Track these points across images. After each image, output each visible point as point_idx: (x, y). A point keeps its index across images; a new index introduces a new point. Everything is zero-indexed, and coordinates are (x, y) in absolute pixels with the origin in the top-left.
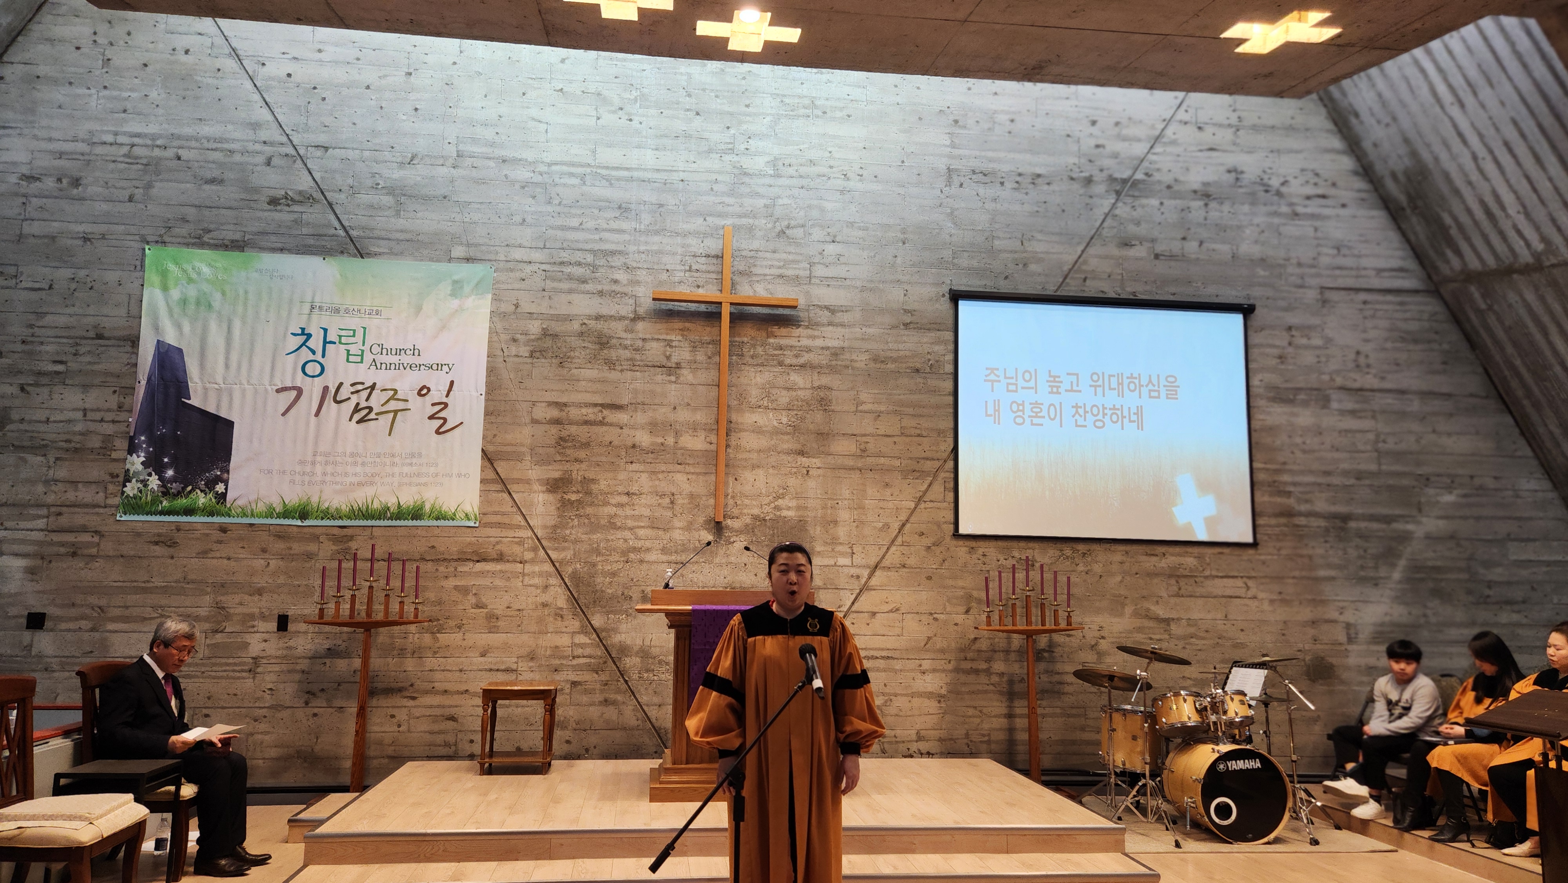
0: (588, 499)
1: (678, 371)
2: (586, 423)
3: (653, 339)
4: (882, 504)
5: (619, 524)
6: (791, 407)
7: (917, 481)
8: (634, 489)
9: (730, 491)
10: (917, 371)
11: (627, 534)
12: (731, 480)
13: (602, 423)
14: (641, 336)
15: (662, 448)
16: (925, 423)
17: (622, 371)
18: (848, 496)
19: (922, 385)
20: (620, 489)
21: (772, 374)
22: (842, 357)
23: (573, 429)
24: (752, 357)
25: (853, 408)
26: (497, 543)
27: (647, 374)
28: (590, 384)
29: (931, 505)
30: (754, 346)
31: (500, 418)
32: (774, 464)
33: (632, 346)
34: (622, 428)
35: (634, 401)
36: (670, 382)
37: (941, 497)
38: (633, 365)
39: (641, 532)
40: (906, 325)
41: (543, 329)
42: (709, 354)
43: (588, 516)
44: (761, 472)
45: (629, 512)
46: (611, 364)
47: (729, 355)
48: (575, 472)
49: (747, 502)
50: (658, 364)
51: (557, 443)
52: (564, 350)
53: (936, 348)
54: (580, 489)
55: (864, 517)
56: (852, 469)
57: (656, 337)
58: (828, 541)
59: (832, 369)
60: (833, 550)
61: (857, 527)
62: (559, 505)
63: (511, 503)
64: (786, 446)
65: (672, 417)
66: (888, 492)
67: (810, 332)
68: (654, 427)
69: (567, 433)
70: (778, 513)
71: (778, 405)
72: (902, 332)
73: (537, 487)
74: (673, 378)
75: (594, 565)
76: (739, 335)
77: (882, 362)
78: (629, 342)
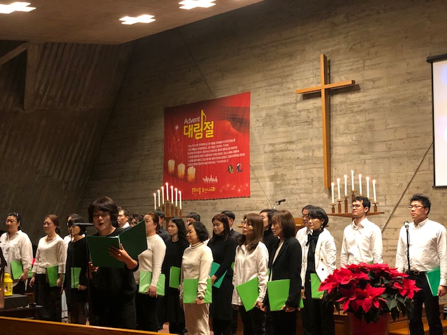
0: (284, 183)
1: (313, 123)
2: (282, 151)
3: (303, 110)
4: (399, 174)
5: (294, 192)
7: (415, 160)
9: (334, 174)
10: (414, 103)
11: (297, 197)
13: (287, 150)
15: (308, 158)
16: (419, 130)
17: (292, 126)
18: (383, 172)
19: (417, 110)
20: (294, 177)
21: (349, 117)
22: (379, 103)
23: (278, 154)
24: (340, 111)
25: (384, 128)
26: (256, 203)
27: (301, 126)
28: (282, 134)
31: (255, 152)
32: (350, 159)
33: (295, 115)
34: (293, 151)
35: (297, 139)
36: (310, 128)
37: (428, 168)
38: (297, 123)
39: (302, 195)
40: (408, 80)
41: (266, 114)
43: (284, 190)
44: (345, 164)
45: (297, 187)
46: (288, 124)
48: (279, 172)
50: (305, 121)
51: (272, 160)
52: (273, 121)
53: (423, 90)
54: (281, 179)
55: (390, 181)
56: (384, 158)
59: (375, 110)
61: (387, 186)
62: (274, 186)
64: (355, 151)
66: (402, 167)
68: (305, 149)
69: (276, 156)
71: (351, 131)
72: (406, 85)
73: (267, 179)
74: (311, 126)
77: (397, 102)
78: (294, 113)
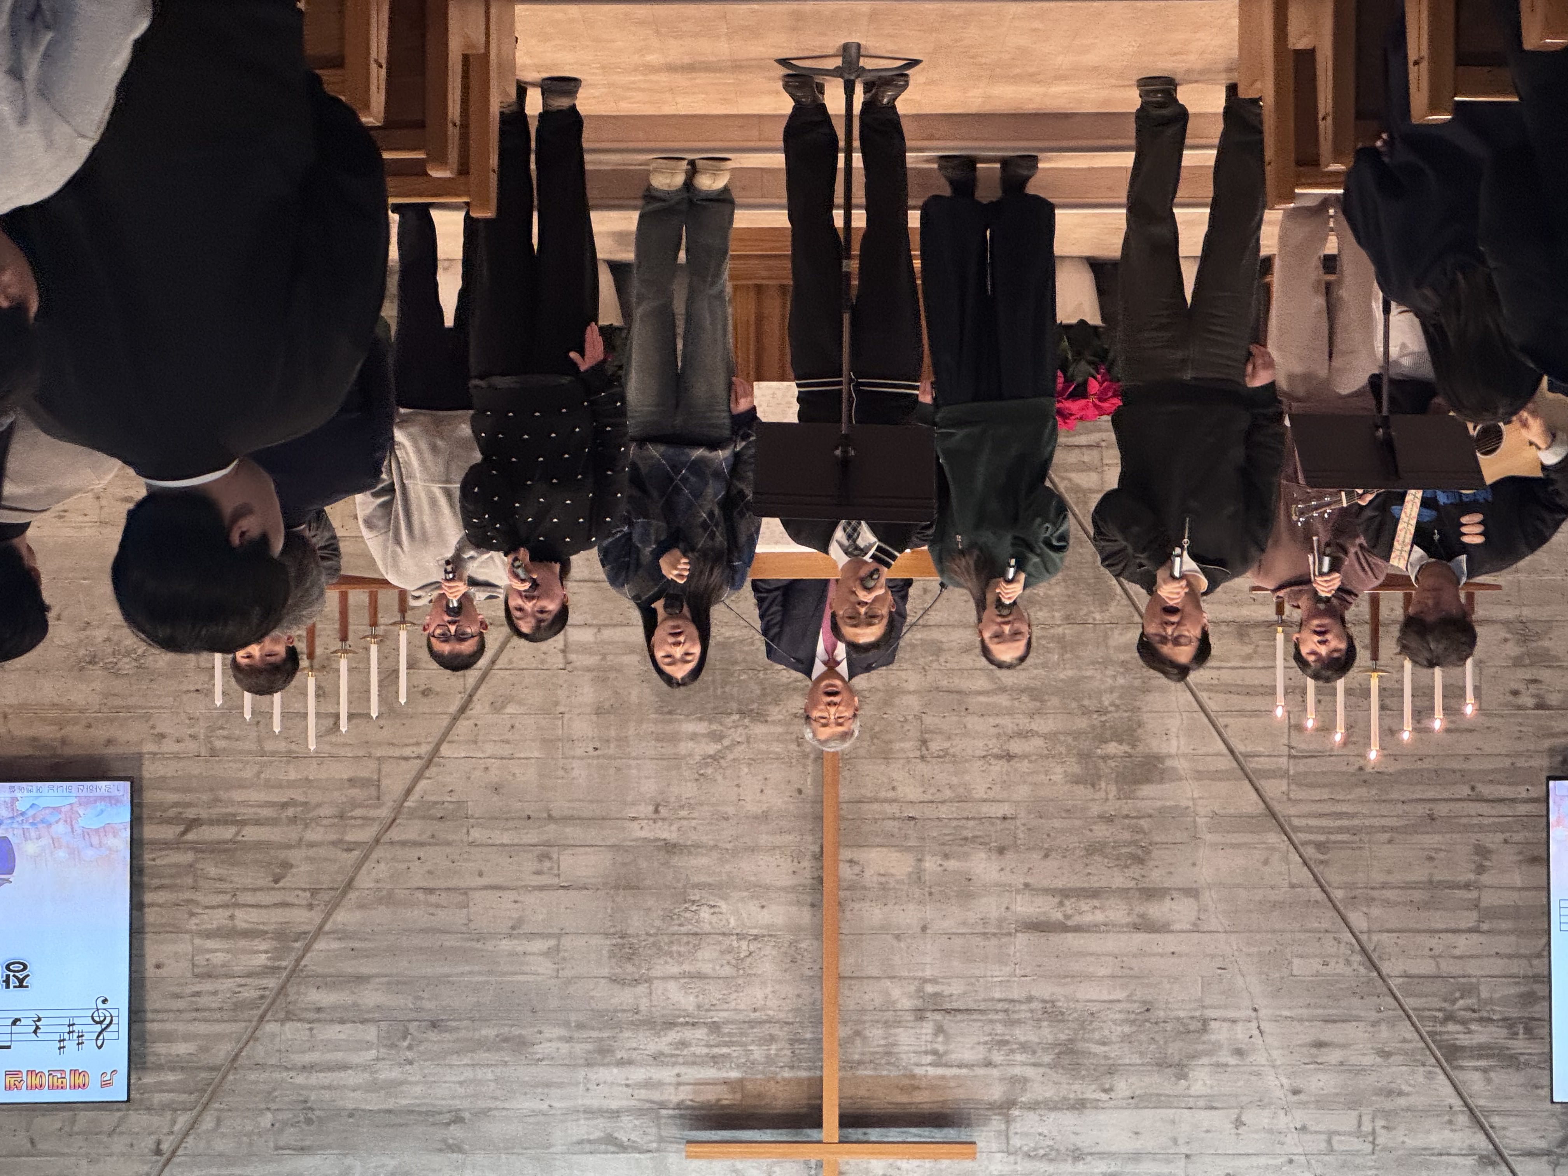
0: (1085, 745)
1: (919, 1003)
2: (1094, 893)
3: (970, 1066)
4: (506, 750)
5: (1025, 698)
6: (694, 940)
7: (433, 798)
8: (998, 767)
9: (810, 769)
10: (434, 1025)
12: (809, 790)
13: (1065, 894)
14: (995, 1072)
15: (947, 849)
16: (417, 916)
17: (1030, 999)
18: (576, 764)
19: (426, 995)
21: (733, 1005)
22: (589, 1047)
23: (1119, 880)
24: (773, 1039)
25: (566, 942)
26: (1249, 657)
27: (981, 996)
28: (1091, 969)
29: (407, 752)
30: (770, 1061)
31: (1257, 898)
32: (725, 824)
33: (1012, 1051)
34: (1027, 885)
35: (1005, 940)
36: (934, 981)
37: (386, 768)
38: (1008, 1012)
40: (458, 1119)
41: (1185, 1077)
42: (858, 1042)
43: (1086, 712)
44: (752, 808)
45: (1008, 723)
46: (1052, 1013)
47: (820, 1041)
48: (1111, 796)
49: (777, 748)
50: (960, 1017)
51: (1149, 852)
52: (1143, 1037)
53: (395, 1074)
54: (1101, 764)
55: (543, 722)
57: (964, 1071)
58: (613, 675)
59: (610, 1020)
60: (604, 657)
61: (557, 704)
62: (1139, 731)
63: (1228, 734)
64: (704, 861)
65: (930, 912)
66: (494, 776)
67: (656, 1096)
68: (964, 889)
69: (1129, 872)
70: (714, 727)
71: (720, 943)
72: (466, 1104)
73: (1182, 765)
74: (930, 989)
75: (1069, 619)
76: (799, 1082)
77: (506, 1040)
78: (1019, 1057)
